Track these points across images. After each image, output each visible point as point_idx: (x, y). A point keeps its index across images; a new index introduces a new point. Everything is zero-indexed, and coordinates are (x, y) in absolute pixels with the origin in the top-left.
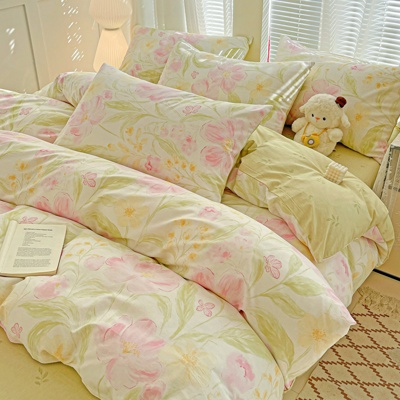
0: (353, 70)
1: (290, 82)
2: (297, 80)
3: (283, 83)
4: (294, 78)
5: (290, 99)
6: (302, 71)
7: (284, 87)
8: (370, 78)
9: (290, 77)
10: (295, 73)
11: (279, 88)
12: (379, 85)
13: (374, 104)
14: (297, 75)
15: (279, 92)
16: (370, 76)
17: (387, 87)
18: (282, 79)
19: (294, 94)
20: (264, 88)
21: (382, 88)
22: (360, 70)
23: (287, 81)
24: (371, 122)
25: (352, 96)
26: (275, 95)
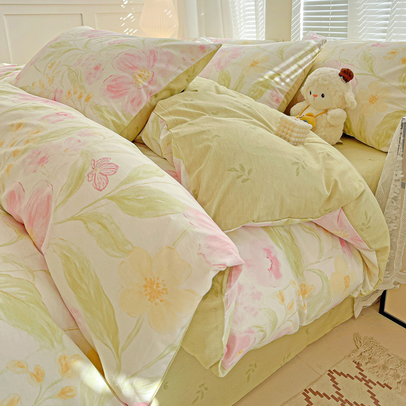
0: (374, 48)
1: (292, 59)
2: (301, 58)
3: (283, 60)
4: (297, 56)
5: (292, 80)
6: (308, 48)
7: (283, 65)
8: (394, 53)
9: (293, 54)
10: (300, 50)
11: (277, 65)
12: (404, 61)
14: (302, 52)
15: (276, 69)
16: (394, 51)
18: (282, 55)
19: (296, 74)
20: (259, 65)
22: (383, 46)
23: (288, 58)
24: (390, 105)
25: (367, 75)
26: (271, 73)
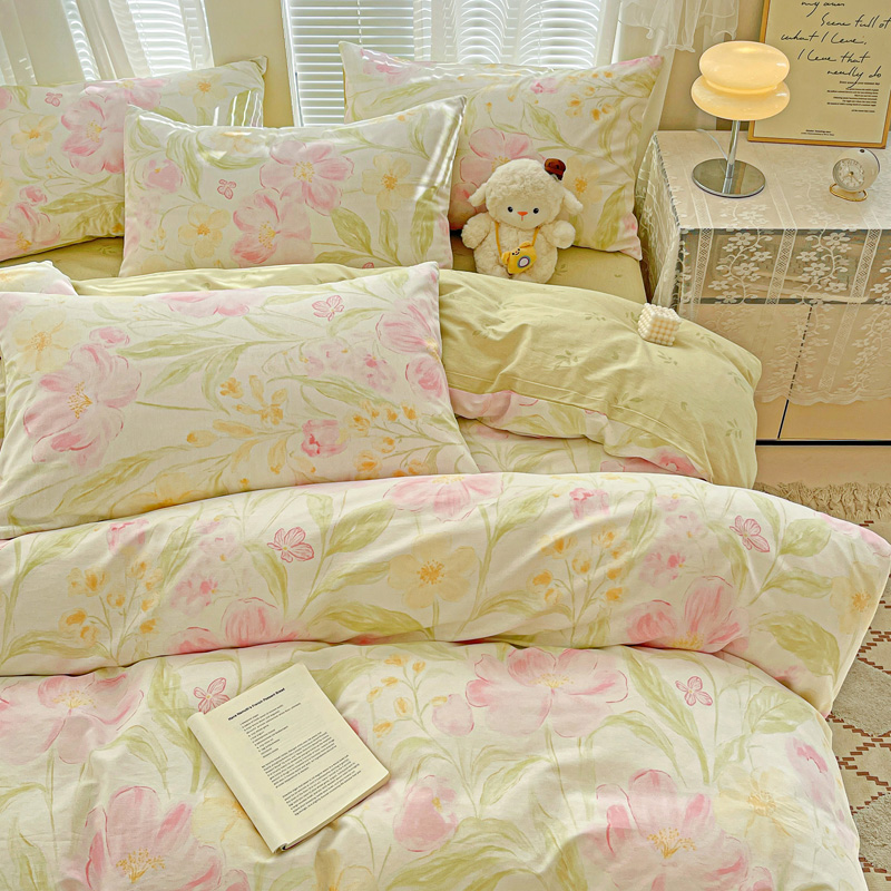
0: (540, 95)
1: (438, 151)
2: (447, 143)
3: (428, 158)
4: (443, 138)
6: (448, 123)
7: (431, 167)
8: (576, 103)
9: (435, 142)
10: (438, 132)
11: (423, 171)
12: (596, 114)
13: (600, 153)
15: (425, 179)
16: (574, 99)
17: (612, 113)
18: (424, 151)
20: (399, 182)
21: (603, 118)
22: (551, 91)
23: (433, 150)
24: (604, 187)
25: (557, 147)
26: (421, 190)
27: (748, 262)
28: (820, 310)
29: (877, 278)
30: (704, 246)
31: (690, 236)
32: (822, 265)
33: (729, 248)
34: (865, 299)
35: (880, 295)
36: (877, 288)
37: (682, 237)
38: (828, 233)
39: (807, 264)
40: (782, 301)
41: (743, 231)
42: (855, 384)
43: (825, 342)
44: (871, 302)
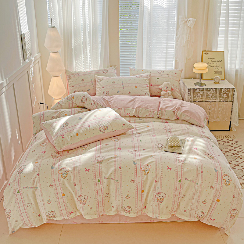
27: (199, 94)
28: (212, 103)
29: (220, 97)
30: (192, 91)
31: (190, 90)
32: (211, 94)
33: (196, 92)
34: (219, 101)
35: (221, 100)
36: (221, 98)
37: (188, 90)
38: (211, 89)
39: (209, 94)
40: (206, 102)
41: (198, 89)
42: (219, 117)
43: (214, 109)
44: (220, 101)
